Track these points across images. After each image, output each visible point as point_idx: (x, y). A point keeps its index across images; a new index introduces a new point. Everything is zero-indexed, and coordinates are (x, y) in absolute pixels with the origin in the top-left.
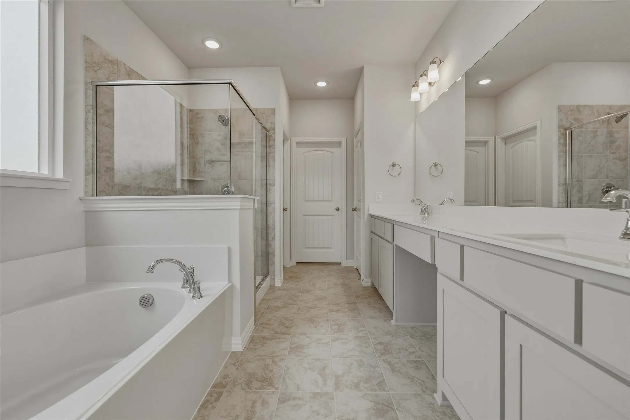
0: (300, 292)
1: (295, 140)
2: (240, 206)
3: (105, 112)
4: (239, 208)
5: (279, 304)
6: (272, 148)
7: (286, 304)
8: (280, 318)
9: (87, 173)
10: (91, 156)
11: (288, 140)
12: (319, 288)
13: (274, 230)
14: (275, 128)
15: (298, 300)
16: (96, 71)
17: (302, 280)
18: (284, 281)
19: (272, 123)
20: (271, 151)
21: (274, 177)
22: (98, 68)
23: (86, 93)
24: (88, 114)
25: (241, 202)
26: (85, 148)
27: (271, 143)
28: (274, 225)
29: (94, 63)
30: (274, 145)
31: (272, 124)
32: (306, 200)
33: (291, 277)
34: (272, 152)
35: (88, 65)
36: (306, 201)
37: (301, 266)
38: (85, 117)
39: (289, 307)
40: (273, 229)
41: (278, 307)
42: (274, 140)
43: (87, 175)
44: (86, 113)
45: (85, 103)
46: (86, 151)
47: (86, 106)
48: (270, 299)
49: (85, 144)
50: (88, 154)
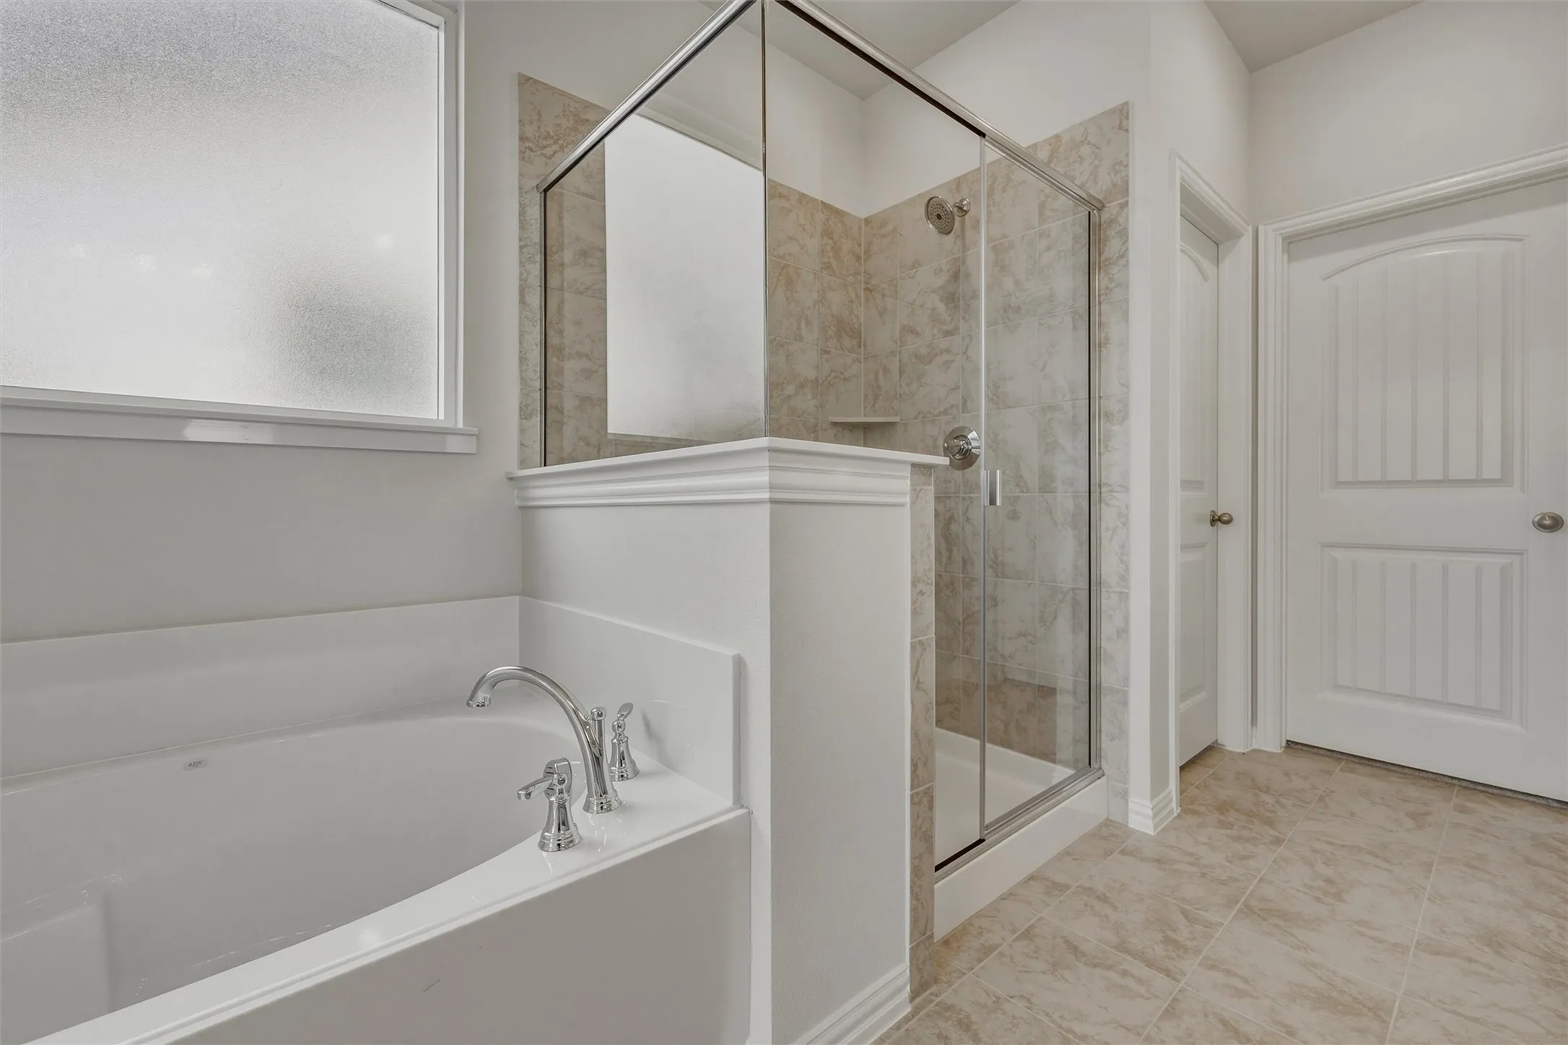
0: (1231, 902)
1: (1275, 230)
2: (770, 488)
3: (577, 257)
4: (766, 496)
5: (1087, 931)
6: (1115, 270)
7: (1122, 947)
8: (1045, 1019)
9: (525, 413)
10: (535, 371)
11: (1233, 235)
12: (1360, 923)
13: (1124, 597)
14: (1127, 182)
15: (1198, 951)
16: (550, 157)
17: (1278, 841)
18: (1179, 816)
19: (1117, 167)
20: (1111, 280)
21: (1126, 385)
22: (556, 147)
23: (522, 214)
24: (528, 267)
25: (772, 468)
26: (520, 352)
27: (1112, 248)
28: (1124, 578)
29: (545, 138)
30: (1124, 255)
31: (1117, 172)
32: (1339, 480)
33: (1223, 807)
34: (1116, 286)
35: (527, 144)
36: (1339, 484)
37: (1303, 763)
38: (521, 274)
39: (1125, 973)
40: (1121, 593)
41: (1075, 950)
42: (1124, 234)
43: (526, 418)
44: (522, 264)
45: (520, 240)
46: (522, 360)
47: (521, 247)
48: (1067, 887)
49: (521, 343)
50: (528, 365)
